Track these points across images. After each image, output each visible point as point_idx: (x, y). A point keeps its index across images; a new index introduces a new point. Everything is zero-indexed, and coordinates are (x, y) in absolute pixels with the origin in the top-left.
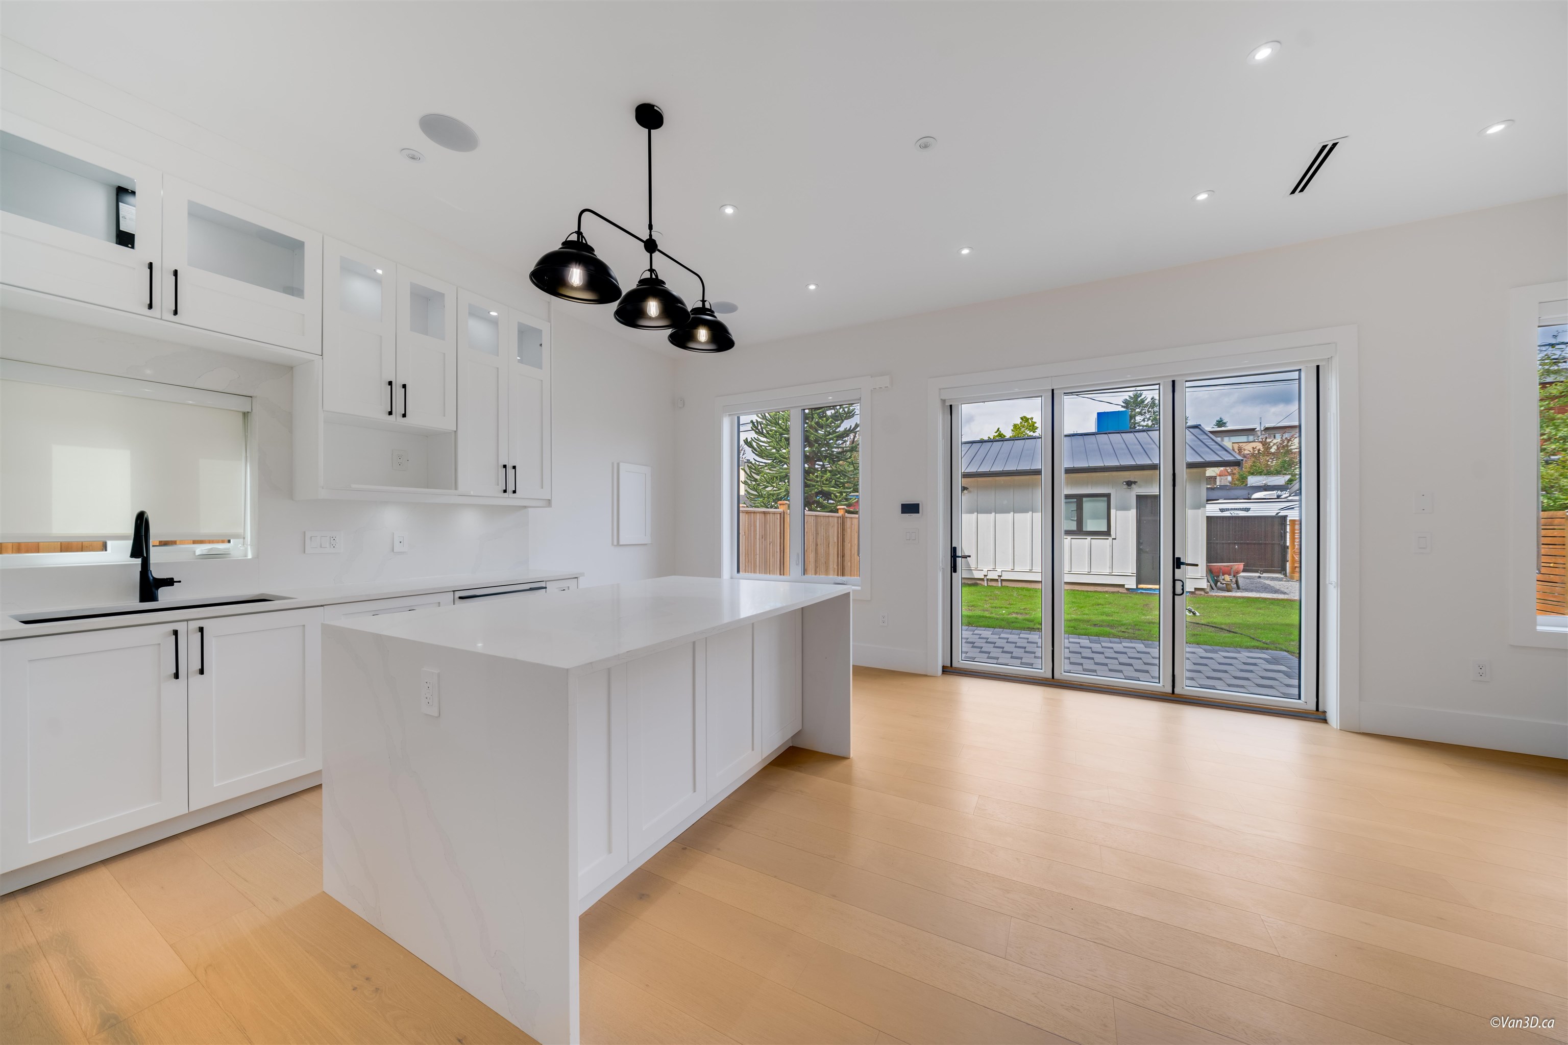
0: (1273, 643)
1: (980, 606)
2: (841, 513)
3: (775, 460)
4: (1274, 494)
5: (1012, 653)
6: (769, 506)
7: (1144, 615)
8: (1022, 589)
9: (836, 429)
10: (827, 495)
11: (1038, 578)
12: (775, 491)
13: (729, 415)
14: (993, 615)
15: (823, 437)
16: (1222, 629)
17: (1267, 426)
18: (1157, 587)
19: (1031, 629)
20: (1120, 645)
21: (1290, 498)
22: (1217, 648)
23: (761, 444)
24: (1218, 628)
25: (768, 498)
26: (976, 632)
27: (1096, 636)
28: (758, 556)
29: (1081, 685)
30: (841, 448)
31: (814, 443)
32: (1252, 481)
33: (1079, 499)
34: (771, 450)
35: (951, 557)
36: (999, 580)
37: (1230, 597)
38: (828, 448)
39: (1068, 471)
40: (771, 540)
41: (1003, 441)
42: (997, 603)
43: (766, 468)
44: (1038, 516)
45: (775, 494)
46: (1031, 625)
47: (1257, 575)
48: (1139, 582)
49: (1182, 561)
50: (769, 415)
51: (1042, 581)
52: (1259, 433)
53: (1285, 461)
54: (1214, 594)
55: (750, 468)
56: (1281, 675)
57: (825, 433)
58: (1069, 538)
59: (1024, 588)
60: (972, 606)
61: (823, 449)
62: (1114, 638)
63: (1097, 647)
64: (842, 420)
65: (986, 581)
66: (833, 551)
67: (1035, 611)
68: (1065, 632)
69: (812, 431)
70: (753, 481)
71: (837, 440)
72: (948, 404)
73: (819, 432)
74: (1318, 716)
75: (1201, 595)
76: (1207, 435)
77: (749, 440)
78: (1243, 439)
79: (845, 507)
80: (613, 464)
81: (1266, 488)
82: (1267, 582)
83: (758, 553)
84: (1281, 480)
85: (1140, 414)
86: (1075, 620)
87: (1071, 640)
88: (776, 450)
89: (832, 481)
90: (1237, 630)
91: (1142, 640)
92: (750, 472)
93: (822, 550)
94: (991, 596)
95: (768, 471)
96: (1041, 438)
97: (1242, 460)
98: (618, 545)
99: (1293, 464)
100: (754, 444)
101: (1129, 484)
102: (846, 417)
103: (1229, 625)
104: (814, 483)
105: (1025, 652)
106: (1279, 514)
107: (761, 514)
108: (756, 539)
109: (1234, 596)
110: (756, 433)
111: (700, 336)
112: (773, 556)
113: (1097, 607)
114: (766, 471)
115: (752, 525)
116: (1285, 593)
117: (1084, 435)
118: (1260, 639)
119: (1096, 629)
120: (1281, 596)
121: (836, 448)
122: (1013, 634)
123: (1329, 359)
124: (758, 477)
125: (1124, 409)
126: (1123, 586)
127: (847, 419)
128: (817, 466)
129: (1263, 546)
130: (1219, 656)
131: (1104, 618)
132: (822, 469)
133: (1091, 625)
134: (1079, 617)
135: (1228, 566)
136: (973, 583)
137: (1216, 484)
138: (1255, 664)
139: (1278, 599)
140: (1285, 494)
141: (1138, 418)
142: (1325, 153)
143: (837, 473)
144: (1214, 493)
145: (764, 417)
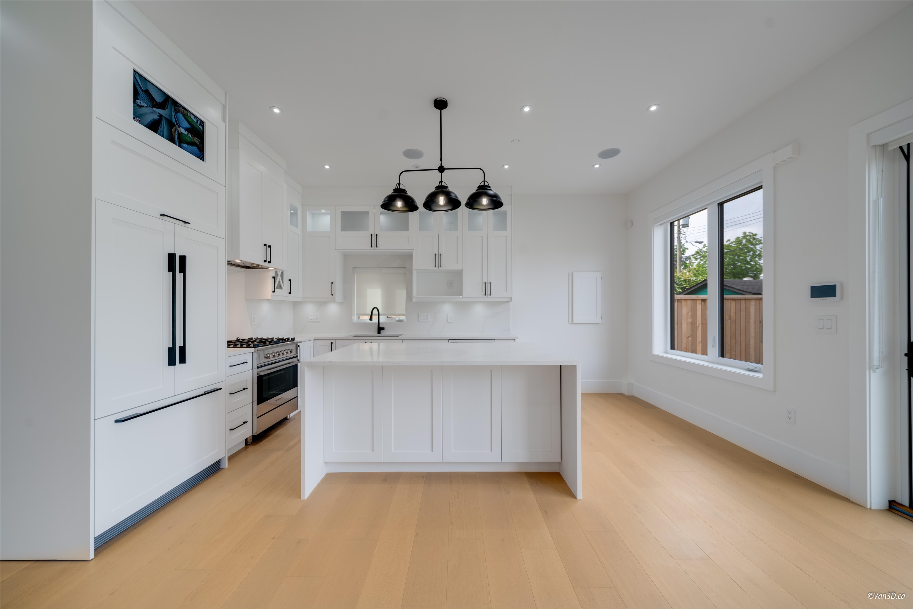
13: (660, 224)
80: (569, 274)
98: (572, 323)
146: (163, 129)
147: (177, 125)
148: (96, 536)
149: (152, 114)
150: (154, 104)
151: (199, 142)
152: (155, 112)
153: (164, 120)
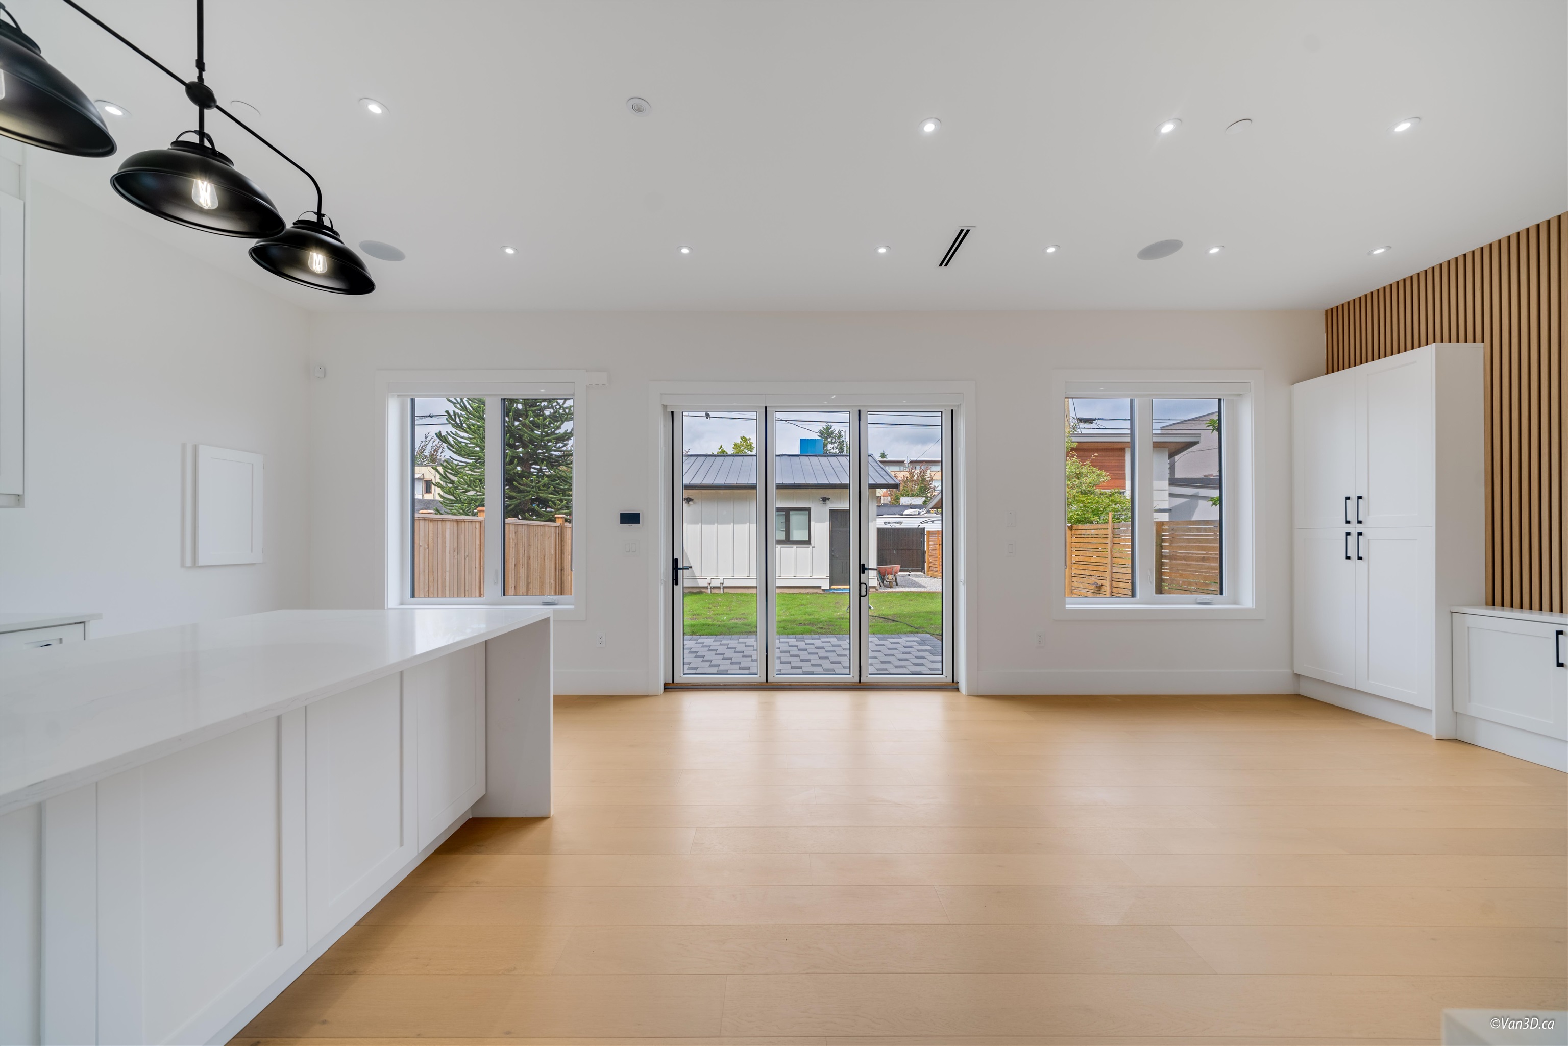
0: (920, 627)
1: (704, 614)
2: (559, 523)
3: (479, 459)
4: (917, 511)
5: (731, 658)
6: (470, 514)
7: (835, 612)
8: (742, 594)
9: (555, 430)
10: (544, 503)
11: (753, 583)
12: (478, 495)
13: (398, 395)
14: (715, 622)
15: (540, 438)
16: (888, 619)
17: (912, 460)
18: (848, 587)
19: (748, 633)
20: (819, 640)
21: (926, 515)
22: (886, 635)
23: (460, 439)
24: (886, 618)
25: (470, 504)
26: (700, 641)
27: (801, 634)
28: (448, 574)
29: (790, 685)
30: (561, 451)
31: (529, 444)
32: (904, 501)
33: (786, 513)
34: (474, 448)
35: (673, 569)
36: (722, 587)
37: (892, 592)
38: (546, 451)
39: (780, 487)
40: (467, 554)
41: (724, 456)
42: (719, 610)
43: (467, 469)
44: (754, 527)
45: (478, 499)
46: (748, 629)
47: (908, 573)
48: (831, 583)
49: (865, 567)
50: (471, 407)
51: (757, 587)
52: (906, 464)
53: (922, 487)
54: (882, 591)
55: (445, 467)
56: (927, 653)
57: (542, 434)
58: (779, 546)
59: (743, 594)
60: (695, 615)
61: (540, 451)
62: (814, 634)
63: (801, 644)
64: (562, 421)
65: (709, 589)
66: (550, 565)
67: (752, 615)
68: (777, 633)
69: (526, 430)
70: (449, 483)
71: (556, 443)
72: (670, 410)
73: (536, 432)
74: (953, 686)
75: (873, 591)
76: (876, 462)
77: (444, 434)
78: (897, 468)
79: (564, 516)
80: (184, 446)
81: (912, 507)
82: (914, 579)
83: (448, 569)
84: (919, 501)
85: (832, 443)
86: (785, 621)
87: (782, 640)
88: (481, 448)
89: (550, 487)
90: (898, 619)
91: (835, 634)
92: (445, 471)
93: (535, 564)
94: (714, 603)
95: (470, 472)
96: (756, 456)
97: (899, 484)
98: (193, 566)
99: (926, 489)
100: (451, 440)
101: (825, 500)
102: (566, 418)
103: (893, 615)
104: (529, 489)
105: (743, 656)
106: (920, 527)
107: (452, 523)
108: (445, 552)
109: (895, 592)
110: (453, 425)
111: (312, 263)
112: (470, 572)
113: (801, 608)
114: (467, 472)
115: (440, 535)
116: (925, 587)
117: (791, 456)
118: (913, 625)
119: (800, 628)
120: (923, 590)
121: (555, 451)
122: (733, 639)
123: (959, 406)
124: (455, 479)
125: (820, 438)
126: (820, 587)
127: (569, 421)
128: (532, 470)
129: (911, 551)
130: (888, 643)
131: (807, 617)
132: (538, 473)
133: (796, 625)
134: (787, 618)
135: (890, 568)
136: (698, 591)
137: (881, 503)
138: (911, 647)
139: (921, 592)
140: (923, 512)
141: (830, 446)
142: (962, 235)
143: (557, 479)
144: (883, 510)
145: (464, 408)
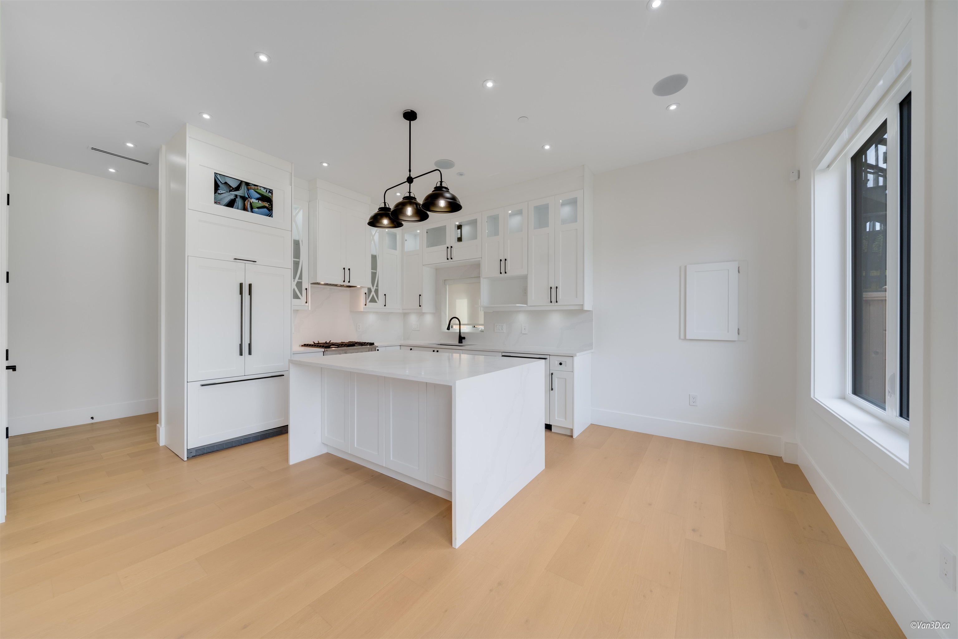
80: (680, 267)
98: (685, 339)
146: (238, 204)
147: (249, 197)
148: (188, 449)
149: (229, 196)
150: (231, 189)
151: (268, 205)
152: (232, 194)
153: (239, 197)
